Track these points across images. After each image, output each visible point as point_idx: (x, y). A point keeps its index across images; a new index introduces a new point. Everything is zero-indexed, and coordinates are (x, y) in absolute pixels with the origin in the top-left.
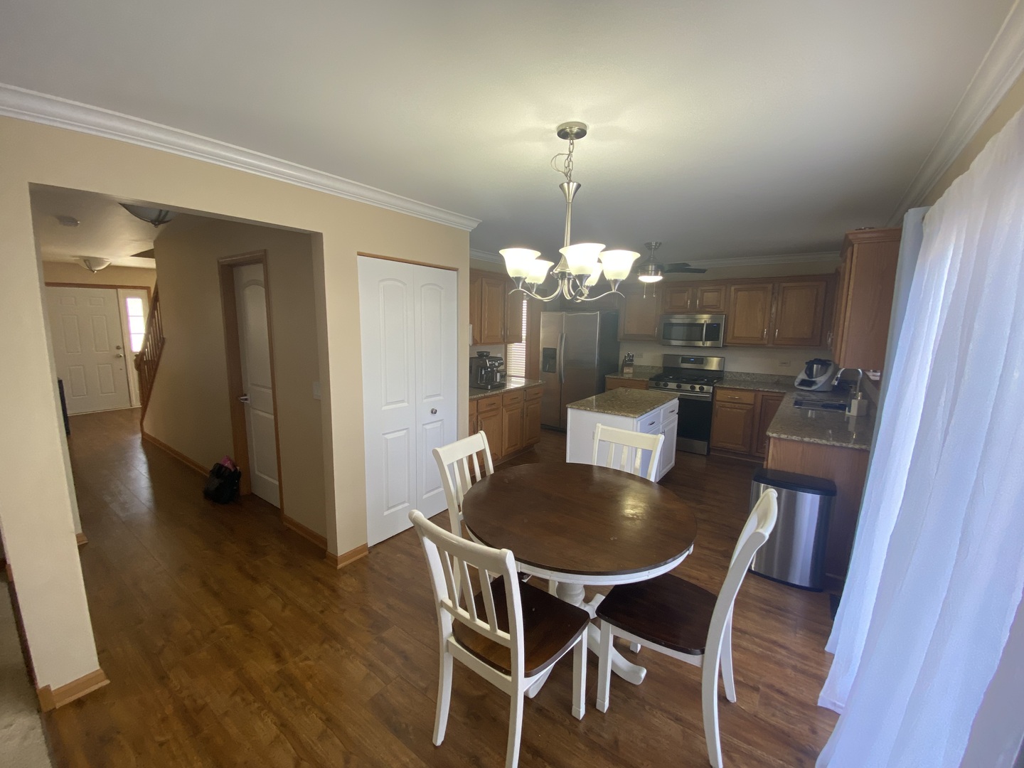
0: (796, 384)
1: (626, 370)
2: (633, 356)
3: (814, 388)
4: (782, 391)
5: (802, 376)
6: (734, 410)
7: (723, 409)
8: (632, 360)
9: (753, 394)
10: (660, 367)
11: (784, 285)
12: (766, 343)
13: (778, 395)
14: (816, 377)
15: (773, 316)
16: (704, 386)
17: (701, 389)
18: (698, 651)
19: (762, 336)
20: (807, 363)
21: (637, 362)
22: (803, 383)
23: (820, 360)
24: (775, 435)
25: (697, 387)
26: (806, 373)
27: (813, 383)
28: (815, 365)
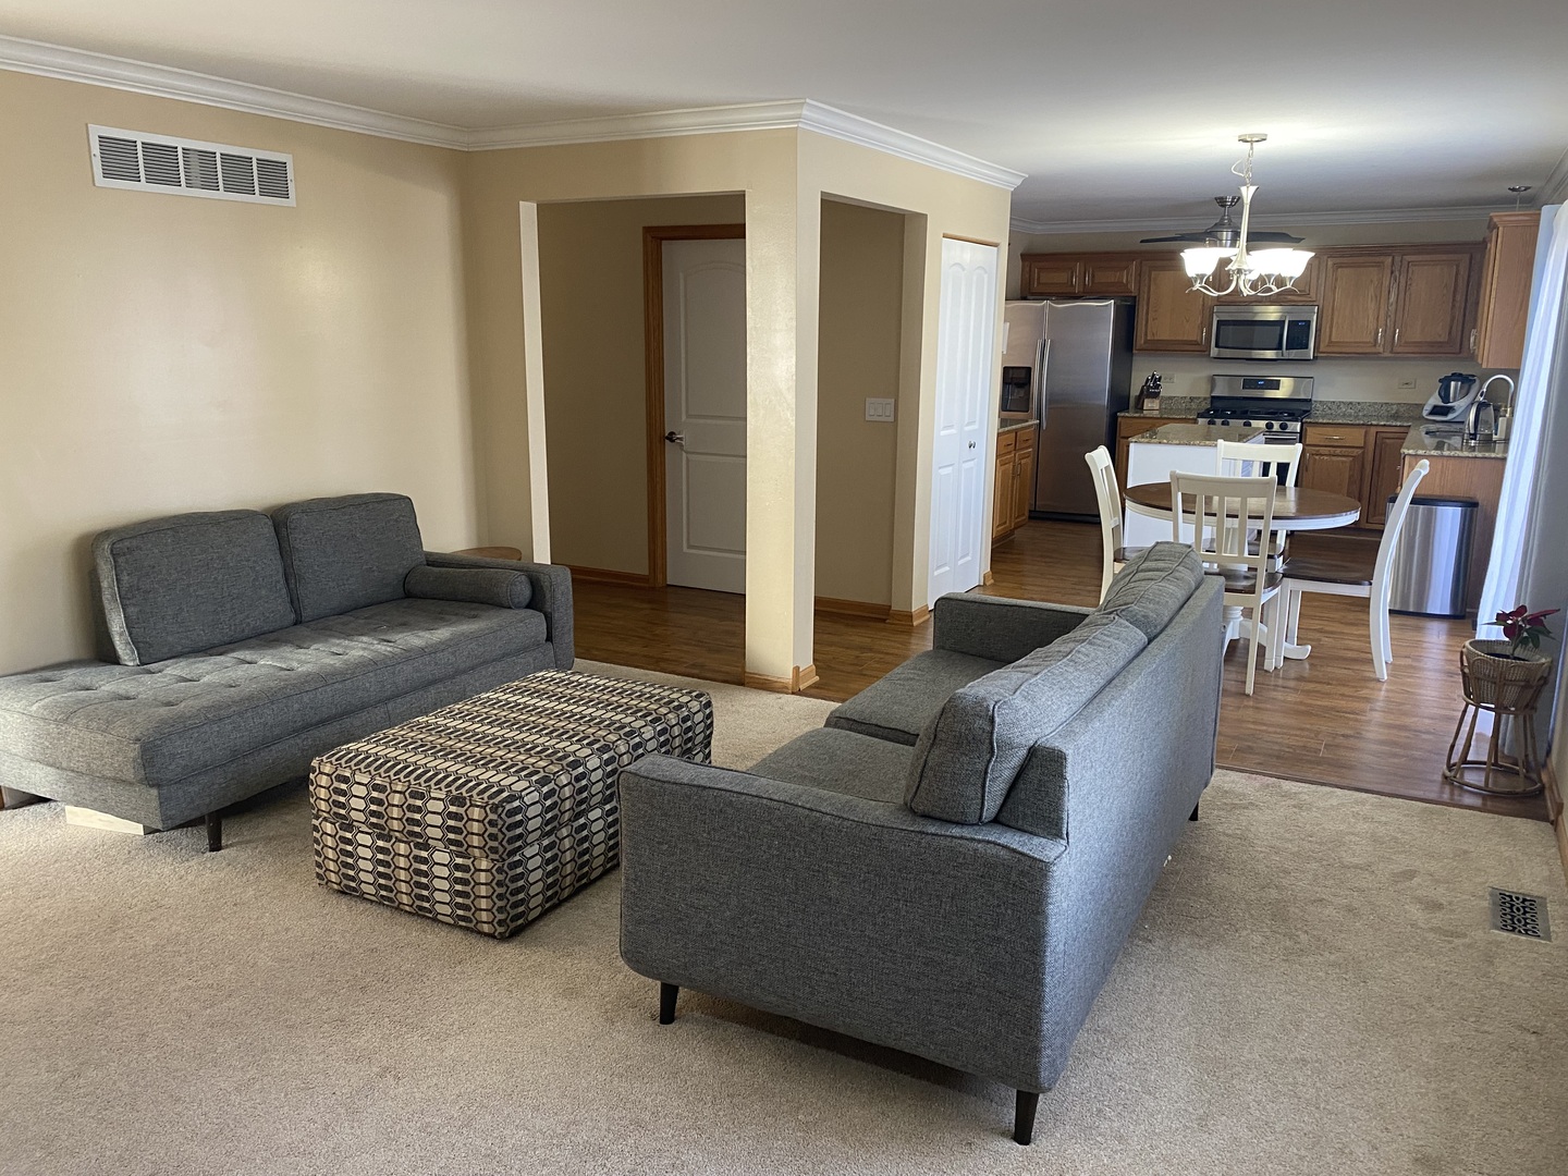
0: (1425, 413)
1: (1148, 404)
2: (1160, 378)
3: (1450, 417)
4: (1405, 424)
5: (1435, 400)
6: (1334, 458)
7: (1317, 457)
8: (1158, 386)
9: (1363, 431)
10: (1205, 399)
11: (1408, 258)
12: (1381, 350)
13: (1402, 430)
14: (1454, 401)
15: (1392, 308)
16: (1288, 423)
17: (1283, 427)
18: (1367, 582)
19: (1376, 340)
20: (1440, 381)
21: (1166, 390)
22: (1436, 411)
23: (1461, 375)
24: (1411, 452)
25: (1276, 425)
26: (1439, 394)
27: (1451, 409)
28: (1453, 383)
